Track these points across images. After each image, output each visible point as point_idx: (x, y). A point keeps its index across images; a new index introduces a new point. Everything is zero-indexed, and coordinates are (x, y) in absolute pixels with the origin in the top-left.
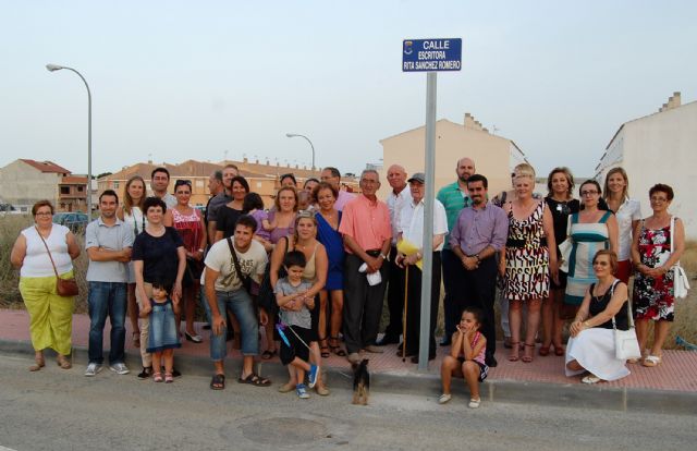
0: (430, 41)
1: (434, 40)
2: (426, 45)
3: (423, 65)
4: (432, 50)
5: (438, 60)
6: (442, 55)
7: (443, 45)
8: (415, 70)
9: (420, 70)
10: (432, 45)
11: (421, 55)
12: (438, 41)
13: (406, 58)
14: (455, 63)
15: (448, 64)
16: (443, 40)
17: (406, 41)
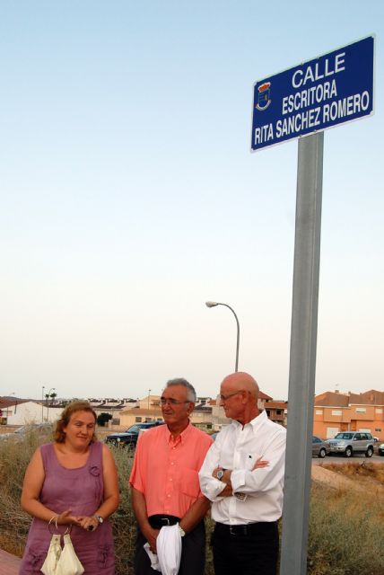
0: (303, 67)
1: (312, 63)
2: (299, 78)
3: (291, 125)
4: (310, 84)
5: (321, 104)
6: (329, 90)
7: (331, 68)
8: (275, 141)
9: (286, 137)
10: (310, 75)
11: (288, 104)
12: (321, 60)
13: (259, 119)
14: (357, 100)
15: (342, 108)
16: (331, 56)
17: (259, 84)
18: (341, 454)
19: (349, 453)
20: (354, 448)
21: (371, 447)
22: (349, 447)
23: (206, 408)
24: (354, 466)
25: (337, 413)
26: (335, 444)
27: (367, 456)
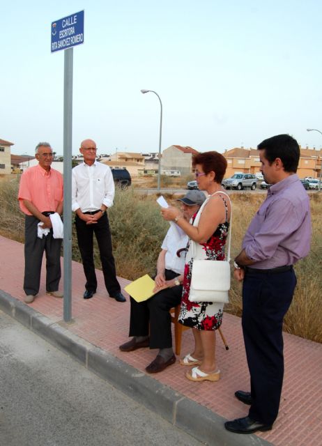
0: (65, 19)
1: (68, 18)
2: (64, 24)
3: (62, 44)
4: (67, 27)
5: (70, 36)
6: (73, 31)
7: (73, 21)
8: (58, 49)
9: (61, 49)
10: (67, 23)
13: (53, 39)
14: (80, 37)
15: (76, 39)
16: (73, 16)
17: (53, 23)
18: (235, 188)
19: (240, 188)
20: (243, 184)
21: (254, 183)
22: (240, 184)
23: (155, 160)
24: (238, 195)
25: (241, 162)
26: (231, 182)
27: (252, 189)
